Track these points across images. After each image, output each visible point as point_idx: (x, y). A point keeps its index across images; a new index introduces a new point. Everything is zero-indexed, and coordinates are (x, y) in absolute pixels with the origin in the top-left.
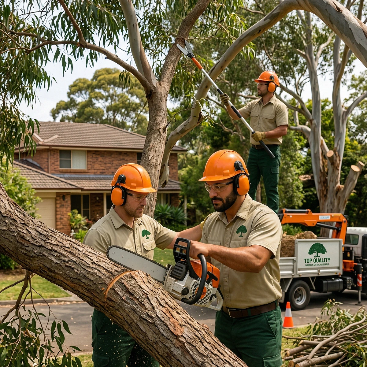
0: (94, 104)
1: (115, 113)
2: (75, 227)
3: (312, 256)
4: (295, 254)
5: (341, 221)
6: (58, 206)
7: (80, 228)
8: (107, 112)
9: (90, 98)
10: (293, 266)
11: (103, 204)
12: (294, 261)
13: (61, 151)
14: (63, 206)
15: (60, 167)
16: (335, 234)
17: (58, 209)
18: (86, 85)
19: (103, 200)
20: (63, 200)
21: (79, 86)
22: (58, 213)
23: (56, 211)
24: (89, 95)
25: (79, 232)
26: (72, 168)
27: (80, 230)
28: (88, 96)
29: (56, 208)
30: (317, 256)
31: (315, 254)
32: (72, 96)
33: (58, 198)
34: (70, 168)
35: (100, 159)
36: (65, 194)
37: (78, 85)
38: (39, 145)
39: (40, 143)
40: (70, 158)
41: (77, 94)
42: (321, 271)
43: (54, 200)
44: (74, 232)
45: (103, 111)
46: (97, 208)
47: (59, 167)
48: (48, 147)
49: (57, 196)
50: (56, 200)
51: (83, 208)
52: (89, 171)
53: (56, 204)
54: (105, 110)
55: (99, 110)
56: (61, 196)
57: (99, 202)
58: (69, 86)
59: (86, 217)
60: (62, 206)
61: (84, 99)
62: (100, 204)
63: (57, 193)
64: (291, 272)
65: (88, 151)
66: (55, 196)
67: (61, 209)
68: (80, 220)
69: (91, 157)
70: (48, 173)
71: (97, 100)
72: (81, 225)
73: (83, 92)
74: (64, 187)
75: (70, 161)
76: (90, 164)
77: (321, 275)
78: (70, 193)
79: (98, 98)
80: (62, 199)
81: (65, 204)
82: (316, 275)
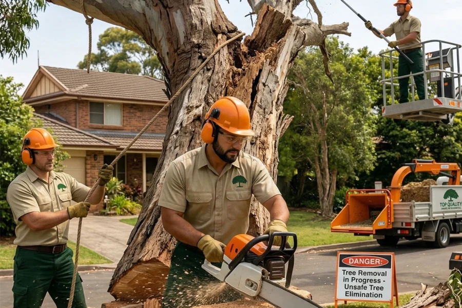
0: (129, 58)
1: (153, 69)
2: (109, 192)
3: (447, 201)
4: (430, 199)
5: (456, 170)
6: (88, 167)
7: (115, 193)
8: (144, 67)
9: (125, 51)
10: (429, 209)
11: (141, 168)
12: (430, 206)
13: (92, 103)
14: (95, 167)
15: (91, 123)
16: (451, 181)
17: (89, 171)
18: (119, 35)
19: (141, 162)
20: (95, 160)
21: (111, 36)
22: (88, 175)
23: (86, 173)
24: (123, 47)
25: (113, 198)
26: (105, 124)
27: (116, 195)
28: (121, 48)
29: (86, 169)
30: (451, 200)
31: (449, 199)
32: (103, 48)
33: (88, 158)
34: (103, 123)
35: (138, 114)
36: (96, 153)
37: (110, 34)
38: (65, 95)
39: (67, 92)
40: (103, 112)
41: (109, 46)
42: (458, 213)
43: (83, 160)
44: (108, 198)
45: (140, 66)
46: (135, 172)
47: (89, 121)
48: (76, 98)
49: (87, 155)
50: (86, 159)
51: (118, 172)
52: (125, 128)
53: (86, 164)
54: (142, 65)
55: (135, 64)
56: (91, 155)
57: (137, 165)
58: (99, 36)
59: (122, 181)
60: (93, 167)
61: (118, 51)
62: (138, 167)
63: (87, 151)
64: (427, 215)
65: (124, 105)
66: (85, 156)
67: (92, 170)
68: (115, 184)
69: (127, 111)
70: (76, 127)
71: (132, 53)
72: (117, 191)
73: (116, 44)
74: (95, 144)
75: (103, 115)
76: (127, 120)
77: (458, 217)
78: (102, 151)
79: (134, 51)
80: (93, 159)
81: (97, 165)
82: (454, 217)
